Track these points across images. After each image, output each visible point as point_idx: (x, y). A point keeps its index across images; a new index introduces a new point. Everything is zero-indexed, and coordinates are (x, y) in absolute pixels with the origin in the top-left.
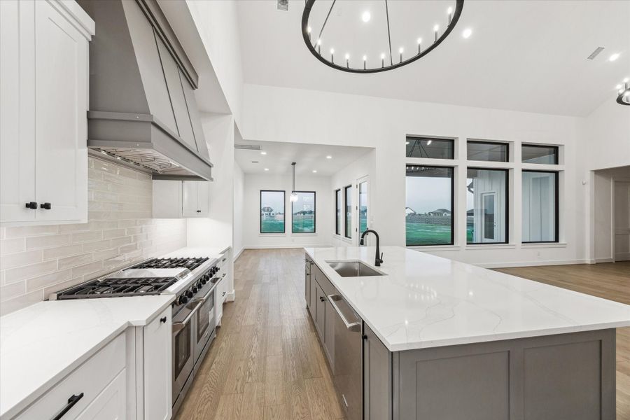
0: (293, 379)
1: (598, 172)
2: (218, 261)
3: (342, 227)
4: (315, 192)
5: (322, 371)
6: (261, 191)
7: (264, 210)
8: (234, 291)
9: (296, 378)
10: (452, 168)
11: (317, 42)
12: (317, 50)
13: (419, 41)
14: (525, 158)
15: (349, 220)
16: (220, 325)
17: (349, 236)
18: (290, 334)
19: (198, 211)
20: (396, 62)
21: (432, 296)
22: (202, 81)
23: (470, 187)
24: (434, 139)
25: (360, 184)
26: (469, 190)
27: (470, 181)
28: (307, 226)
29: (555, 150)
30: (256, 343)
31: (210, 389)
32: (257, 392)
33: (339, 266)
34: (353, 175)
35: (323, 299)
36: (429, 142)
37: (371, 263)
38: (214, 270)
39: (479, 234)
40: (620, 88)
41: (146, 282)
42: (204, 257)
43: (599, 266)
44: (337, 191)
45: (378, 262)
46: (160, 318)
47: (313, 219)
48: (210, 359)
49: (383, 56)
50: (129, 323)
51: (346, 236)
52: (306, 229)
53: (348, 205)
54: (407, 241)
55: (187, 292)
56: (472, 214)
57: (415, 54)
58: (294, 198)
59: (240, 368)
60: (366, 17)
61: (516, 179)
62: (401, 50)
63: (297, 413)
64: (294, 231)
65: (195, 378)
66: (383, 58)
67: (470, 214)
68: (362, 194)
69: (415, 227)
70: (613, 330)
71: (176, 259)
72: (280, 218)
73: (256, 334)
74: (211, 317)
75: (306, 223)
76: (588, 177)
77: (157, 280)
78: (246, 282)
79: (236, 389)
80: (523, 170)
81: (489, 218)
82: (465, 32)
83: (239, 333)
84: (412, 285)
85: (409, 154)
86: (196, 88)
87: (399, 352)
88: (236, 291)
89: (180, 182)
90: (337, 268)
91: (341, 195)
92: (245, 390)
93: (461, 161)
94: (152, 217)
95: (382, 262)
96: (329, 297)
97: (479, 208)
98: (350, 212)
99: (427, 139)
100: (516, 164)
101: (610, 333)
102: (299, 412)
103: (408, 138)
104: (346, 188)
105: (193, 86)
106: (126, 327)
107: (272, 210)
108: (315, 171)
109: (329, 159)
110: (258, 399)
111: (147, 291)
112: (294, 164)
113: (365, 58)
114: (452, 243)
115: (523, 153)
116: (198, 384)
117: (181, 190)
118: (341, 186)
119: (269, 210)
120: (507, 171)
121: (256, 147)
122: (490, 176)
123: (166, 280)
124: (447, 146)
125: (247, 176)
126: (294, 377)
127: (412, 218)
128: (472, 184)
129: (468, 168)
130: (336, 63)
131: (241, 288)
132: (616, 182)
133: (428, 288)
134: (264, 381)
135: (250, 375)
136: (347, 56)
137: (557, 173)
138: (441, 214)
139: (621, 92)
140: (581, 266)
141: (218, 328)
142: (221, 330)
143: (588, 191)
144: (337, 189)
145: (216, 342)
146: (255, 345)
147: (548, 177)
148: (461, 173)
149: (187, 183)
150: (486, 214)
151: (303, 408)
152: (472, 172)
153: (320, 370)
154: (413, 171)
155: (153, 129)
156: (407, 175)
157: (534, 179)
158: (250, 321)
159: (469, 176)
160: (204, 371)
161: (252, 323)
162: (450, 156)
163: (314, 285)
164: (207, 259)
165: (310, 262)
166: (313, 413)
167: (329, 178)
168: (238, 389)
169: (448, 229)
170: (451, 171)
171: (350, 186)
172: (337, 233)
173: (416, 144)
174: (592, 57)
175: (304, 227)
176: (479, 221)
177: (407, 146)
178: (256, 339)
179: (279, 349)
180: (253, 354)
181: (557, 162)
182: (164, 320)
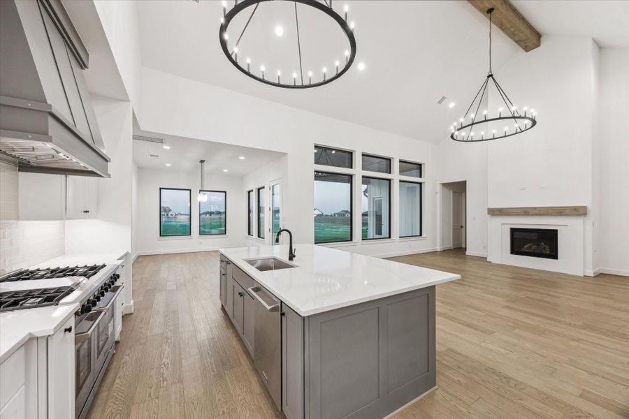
0: (212, 374)
1: (444, 185)
2: (118, 267)
3: (254, 228)
4: (225, 192)
5: (241, 360)
6: (161, 189)
7: (165, 210)
8: (132, 302)
9: (215, 372)
10: (351, 176)
11: (234, 49)
12: (233, 57)
13: (325, 70)
14: (402, 171)
15: (261, 220)
16: (119, 339)
17: (262, 236)
18: (205, 335)
19: (86, 212)
20: (307, 83)
21: (336, 288)
22: (93, 60)
23: (365, 192)
24: (337, 150)
25: (273, 187)
26: (365, 194)
27: (364, 187)
28: (214, 227)
29: (420, 166)
30: (167, 349)
31: (117, 403)
32: (175, 393)
33: (259, 263)
34: (266, 177)
35: (241, 295)
36: (334, 152)
37: (285, 258)
38: (115, 277)
39: (371, 232)
40: (452, 130)
41: (30, 294)
42: (99, 264)
43: (445, 252)
44: (249, 192)
45: (291, 257)
46: (64, 328)
47: (223, 220)
48: (111, 376)
49: (295, 75)
50: (30, 334)
51: (259, 237)
52: (214, 231)
53: (261, 205)
54: (315, 240)
55: (89, 300)
56: (367, 215)
57: (322, 80)
58: (203, 198)
59: (152, 376)
60: (279, 31)
61: (396, 186)
62: (310, 74)
63: (219, 400)
64: (201, 233)
65: (96, 396)
66: (294, 77)
67: (365, 215)
68: (275, 196)
69: (322, 227)
70: (433, 287)
71: (59, 268)
72: (183, 220)
73: (167, 341)
74: (110, 329)
75: (215, 224)
76: (439, 188)
77: (45, 291)
78: (146, 293)
79: (150, 395)
80: (400, 181)
81: (379, 218)
82: (360, 66)
83: (145, 344)
84: (320, 280)
85: (317, 162)
86: (86, 67)
87: (309, 316)
88: (134, 302)
89: (63, 176)
90: (257, 265)
91: (254, 196)
92: (160, 394)
93: (358, 171)
94: (18, 218)
95: (294, 256)
96: (250, 289)
97: (372, 210)
98: (263, 212)
99: (333, 149)
100: (395, 176)
101: (432, 288)
102: (221, 398)
103: (316, 147)
104: (259, 190)
105: (83, 65)
106: (28, 338)
107: (170, 210)
108: (226, 171)
109: (241, 160)
110: (176, 399)
111: (39, 302)
112: (202, 161)
113: (279, 73)
114: (351, 240)
115: (400, 167)
116: (100, 401)
117: (64, 185)
118: (254, 187)
119: (167, 210)
120: (390, 180)
121: (159, 140)
122: (379, 184)
123: (59, 290)
124: (346, 157)
125: (142, 171)
126: (213, 371)
127: (320, 219)
128: (367, 189)
129: (363, 177)
130: (252, 72)
131: (141, 298)
132: (453, 192)
133: (332, 282)
134: (181, 381)
135: (164, 380)
136: (263, 68)
137: (421, 184)
138: (344, 215)
139: (453, 131)
140: (435, 253)
141: (117, 343)
142: (120, 345)
143: (439, 197)
144: (250, 189)
145: (116, 358)
146: (166, 352)
147: (415, 187)
148: (357, 180)
149: (71, 178)
150: (376, 215)
151: (225, 394)
152: (366, 180)
153: (240, 360)
154: (320, 176)
155: (51, 120)
156: (315, 179)
157: (408, 188)
158: (157, 330)
159: (363, 183)
160: (104, 388)
161: (160, 332)
162: (350, 165)
163: (230, 282)
164: (104, 266)
165: (226, 262)
166: (235, 396)
167: (240, 178)
168: (152, 395)
169: (348, 229)
170: (349, 179)
171: (263, 188)
172: (249, 234)
173: (323, 153)
174: (440, 102)
175: (211, 228)
176: (372, 221)
177: (315, 153)
178: (167, 346)
179: (195, 351)
180: (165, 360)
181: (421, 177)
182: (69, 330)
